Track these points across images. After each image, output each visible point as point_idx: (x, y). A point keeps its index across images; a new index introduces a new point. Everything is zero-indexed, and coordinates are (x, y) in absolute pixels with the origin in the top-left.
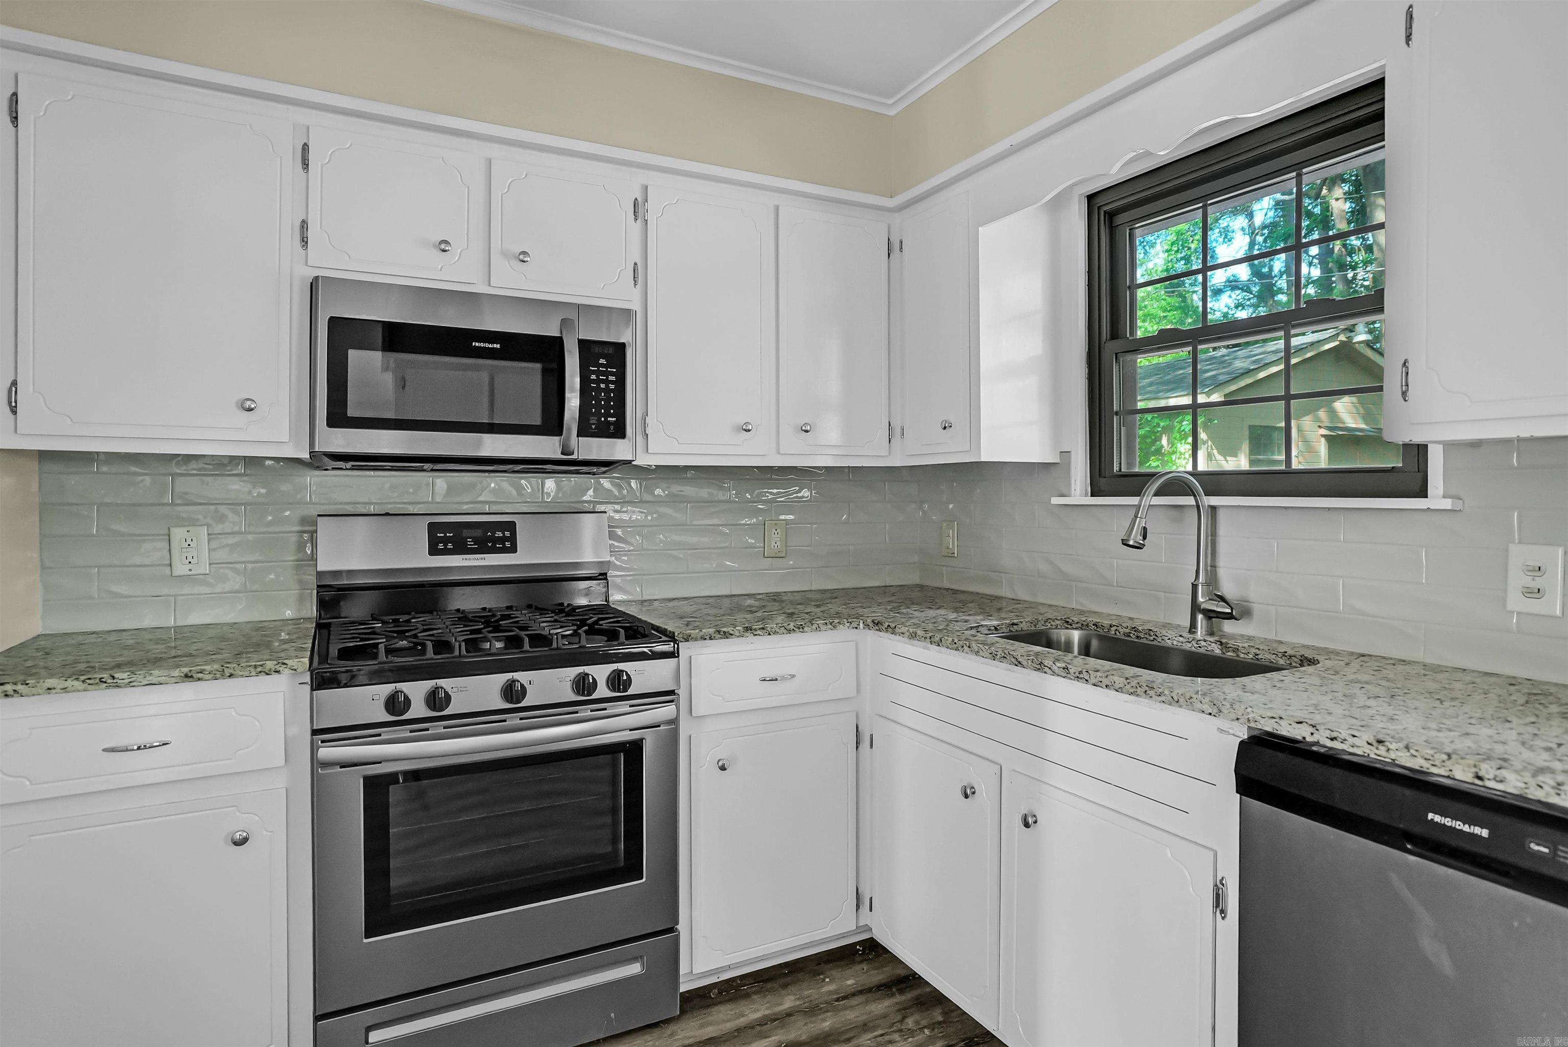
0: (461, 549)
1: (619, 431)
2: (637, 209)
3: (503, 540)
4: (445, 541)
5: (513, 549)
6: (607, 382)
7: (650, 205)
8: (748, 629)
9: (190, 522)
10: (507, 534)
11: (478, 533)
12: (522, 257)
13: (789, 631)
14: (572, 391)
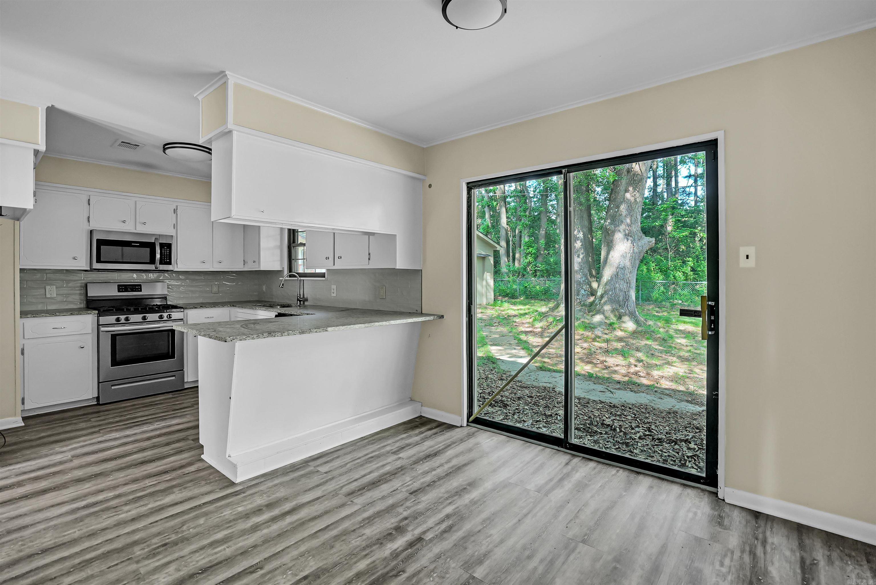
0: (126, 291)
1: (170, 263)
2: (175, 211)
3: (138, 289)
4: (122, 289)
5: (141, 291)
6: (167, 252)
7: (178, 210)
8: (201, 307)
9: (51, 285)
10: (139, 287)
11: (131, 287)
12: (144, 223)
13: (212, 307)
14: (158, 254)
